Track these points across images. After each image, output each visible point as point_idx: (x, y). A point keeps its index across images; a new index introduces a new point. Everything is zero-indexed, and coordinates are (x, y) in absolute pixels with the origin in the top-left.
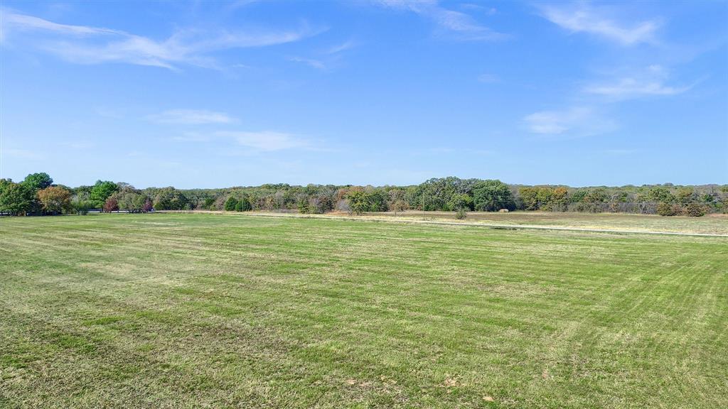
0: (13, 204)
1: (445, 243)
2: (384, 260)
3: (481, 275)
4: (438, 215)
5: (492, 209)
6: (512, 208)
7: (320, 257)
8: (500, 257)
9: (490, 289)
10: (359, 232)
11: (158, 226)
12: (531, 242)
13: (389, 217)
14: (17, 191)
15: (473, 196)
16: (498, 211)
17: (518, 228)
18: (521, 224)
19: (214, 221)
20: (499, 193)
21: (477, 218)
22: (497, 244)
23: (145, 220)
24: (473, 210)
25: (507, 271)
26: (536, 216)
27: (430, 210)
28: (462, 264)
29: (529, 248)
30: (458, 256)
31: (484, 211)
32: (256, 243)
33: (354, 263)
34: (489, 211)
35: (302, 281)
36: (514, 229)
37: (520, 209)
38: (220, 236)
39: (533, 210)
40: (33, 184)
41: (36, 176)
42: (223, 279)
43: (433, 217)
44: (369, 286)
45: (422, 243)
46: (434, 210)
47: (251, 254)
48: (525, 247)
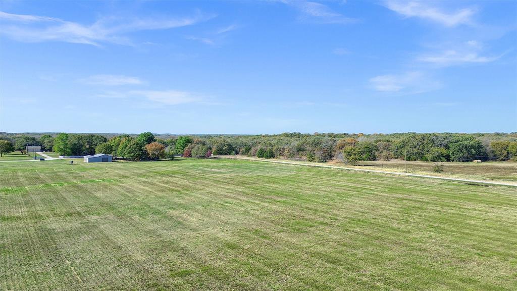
0: (133, 154)
1: (424, 202)
2: (373, 221)
3: (455, 246)
4: (418, 166)
5: (466, 160)
6: (484, 158)
7: (322, 214)
8: (473, 223)
9: (462, 264)
10: (353, 185)
11: (215, 173)
12: (502, 204)
13: (377, 168)
14: (135, 146)
15: (449, 149)
16: (471, 161)
17: (490, 184)
18: (493, 179)
19: (250, 168)
20: (472, 147)
21: (453, 171)
22: (470, 205)
23: (207, 166)
24: (449, 160)
25: (480, 242)
26: (507, 168)
27: (411, 160)
28: (439, 230)
29: (500, 211)
30: (435, 220)
31: (459, 161)
32: (277, 194)
33: (349, 223)
34: (463, 161)
35: (309, 242)
36: (486, 185)
37: (492, 159)
38: (254, 186)
39: (504, 160)
40: (144, 140)
41: (145, 135)
42: (256, 235)
43: (415, 168)
44: (360, 253)
45: (405, 202)
46: (415, 160)
47: (274, 207)
48: (495, 211)
